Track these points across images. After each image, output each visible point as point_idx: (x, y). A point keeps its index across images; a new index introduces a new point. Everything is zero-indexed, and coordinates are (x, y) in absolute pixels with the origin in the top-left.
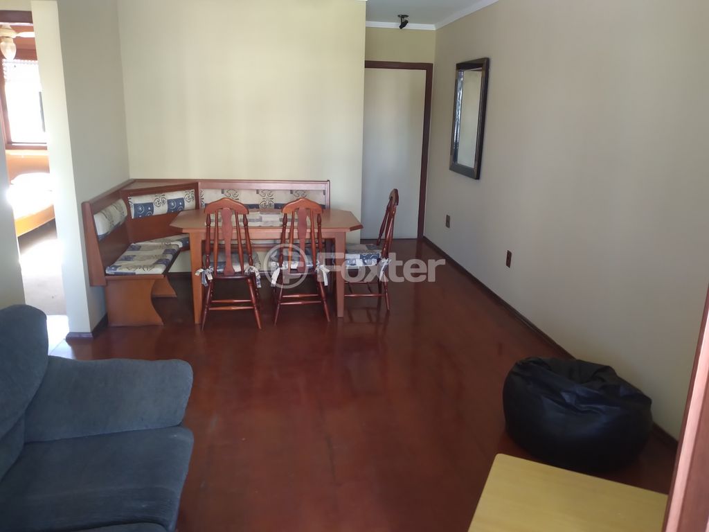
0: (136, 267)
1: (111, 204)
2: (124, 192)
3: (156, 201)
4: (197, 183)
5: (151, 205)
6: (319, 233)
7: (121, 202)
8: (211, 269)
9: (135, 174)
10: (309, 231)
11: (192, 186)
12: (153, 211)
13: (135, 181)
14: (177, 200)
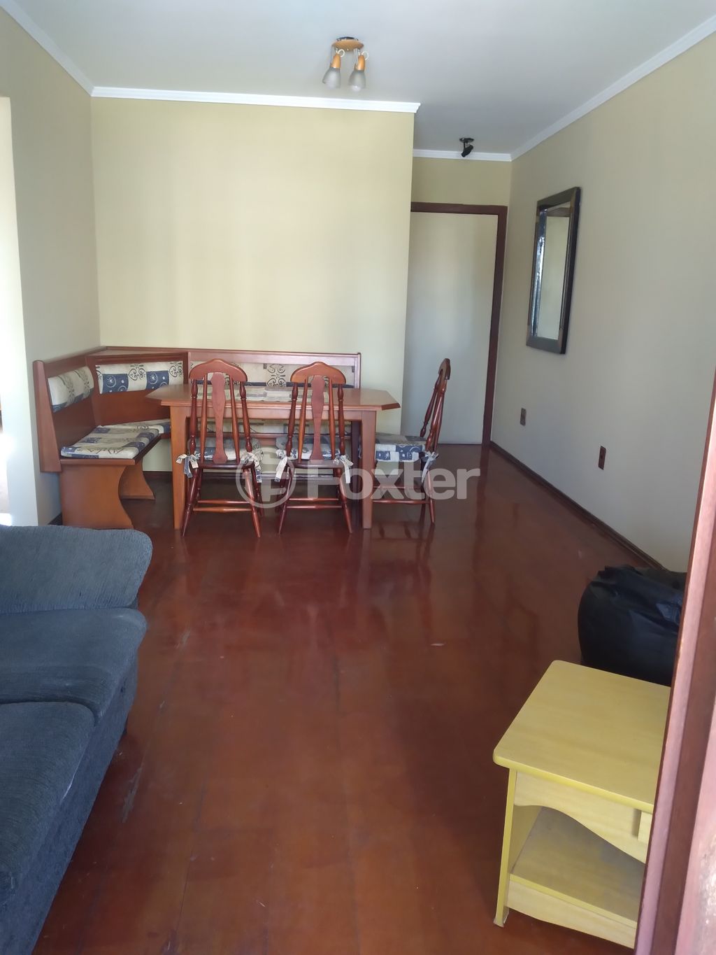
0: (100, 449)
1: (72, 370)
2: (91, 359)
3: (132, 372)
4: (187, 353)
5: (125, 377)
6: (341, 412)
7: (87, 370)
8: (196, 456)
9: (106, 341)
10: (326, 408)
11: (179, 356)
12: (127, 386)
13: (107, 348)
14: (160, 374)
